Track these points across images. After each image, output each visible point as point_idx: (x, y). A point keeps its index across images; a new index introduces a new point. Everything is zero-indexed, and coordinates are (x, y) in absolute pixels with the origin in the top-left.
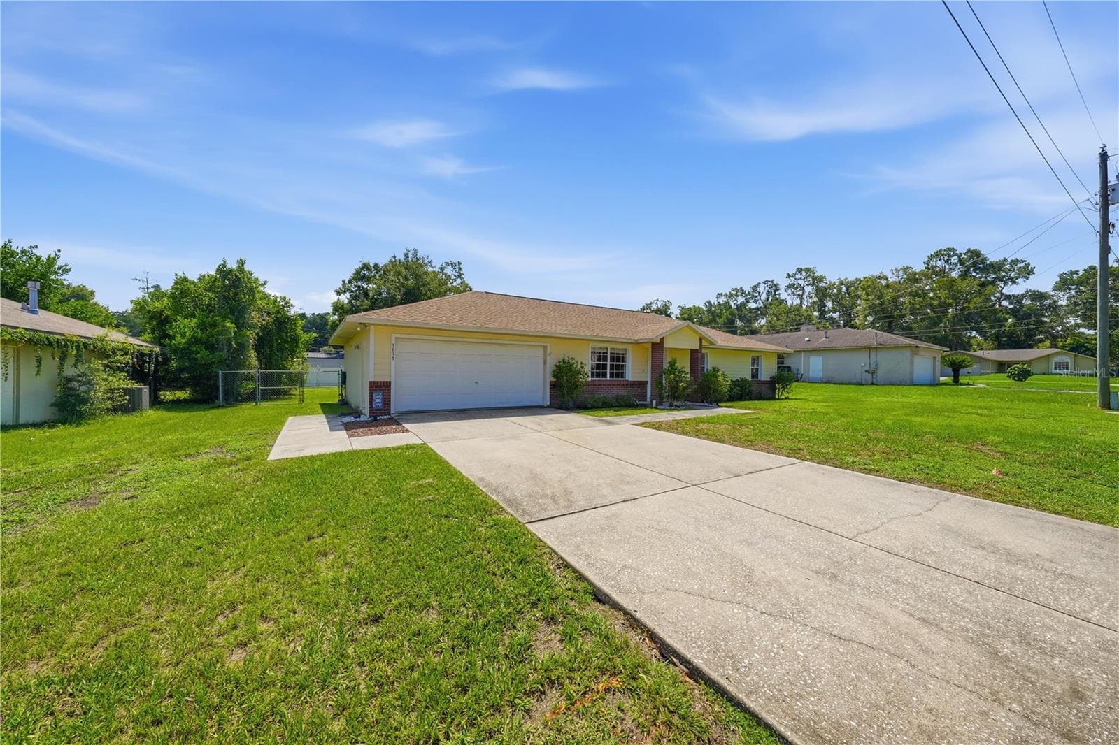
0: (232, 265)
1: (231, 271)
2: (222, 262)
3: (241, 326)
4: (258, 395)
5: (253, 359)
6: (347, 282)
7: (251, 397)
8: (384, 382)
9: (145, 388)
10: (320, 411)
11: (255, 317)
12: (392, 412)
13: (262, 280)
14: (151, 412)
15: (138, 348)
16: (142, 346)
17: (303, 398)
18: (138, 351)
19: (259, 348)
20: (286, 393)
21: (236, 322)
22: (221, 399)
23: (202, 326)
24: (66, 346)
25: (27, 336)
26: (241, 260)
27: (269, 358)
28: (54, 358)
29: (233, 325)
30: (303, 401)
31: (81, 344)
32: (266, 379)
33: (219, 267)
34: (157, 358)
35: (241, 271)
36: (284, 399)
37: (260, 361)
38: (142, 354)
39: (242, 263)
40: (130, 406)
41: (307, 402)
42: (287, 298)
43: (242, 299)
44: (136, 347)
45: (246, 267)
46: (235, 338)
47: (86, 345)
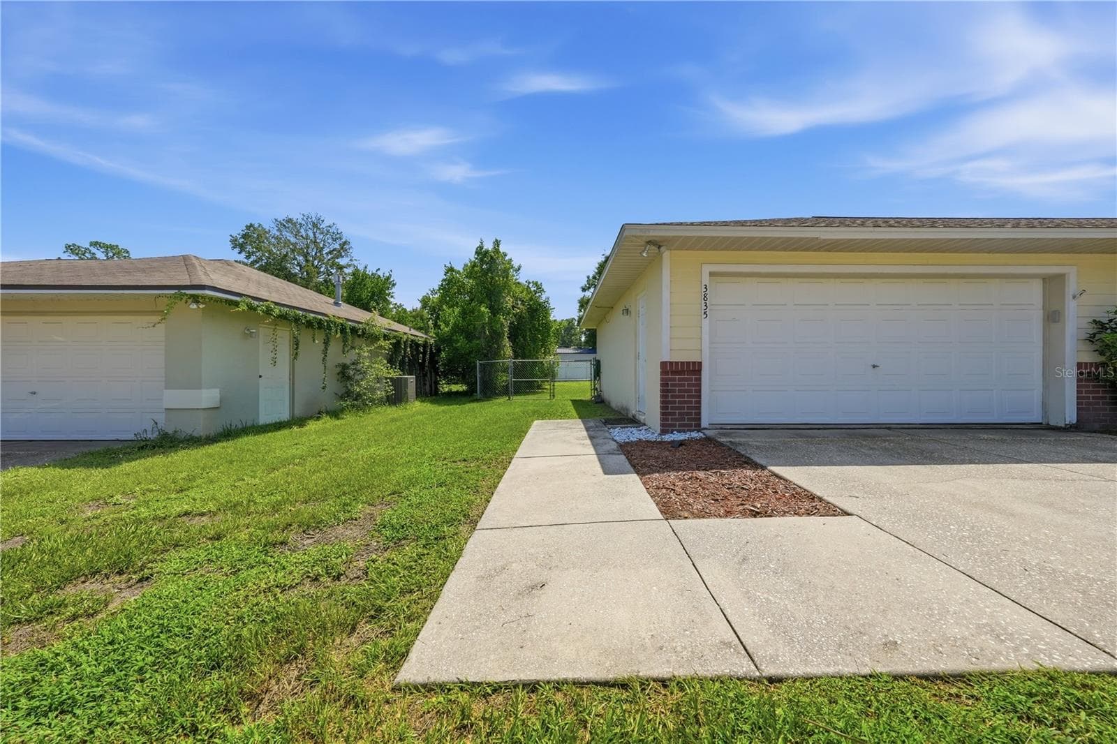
0: (489, 246)
1: (487, 252)
2: (478, 244)
3: (495, 310)
4: (511, 389)
5: (508, 348)
6: (591, 278)
7: (505, 392)
8: (688, 363)
9: (411, 378)
10: (574, 412)
11: (509, 301)
12: (704, 423)
13: (516, 264)
14: (417, 404)
15: (413, 338)
16: (417, 336)
17: (553, 393)
18: (412, 341)
19: (513, 337)
20: (539, 387)
21: (491, 307)
22: (478, 392)
23: (464, 314)
24: (329, 328)
25: (277, 311)
26: (496, 240)
27: (523, 348)
28: (314, 340)
29: (487, 310)
30: (554, 396)
31: (348, 328)
32: (519, 371)
33: (477, 249)
34: (431, 349)
35: (497, 251)
36: (534, 393)
37: (515, 352)
38: (418, 345)
39: (497, 243)
40: (396, 398)
41: (558, 397)
42: (539, 283)
43: (497, 281)
44: (410, 336)
45: (502, 249)
46: (490, 323)
47: (354, 330)
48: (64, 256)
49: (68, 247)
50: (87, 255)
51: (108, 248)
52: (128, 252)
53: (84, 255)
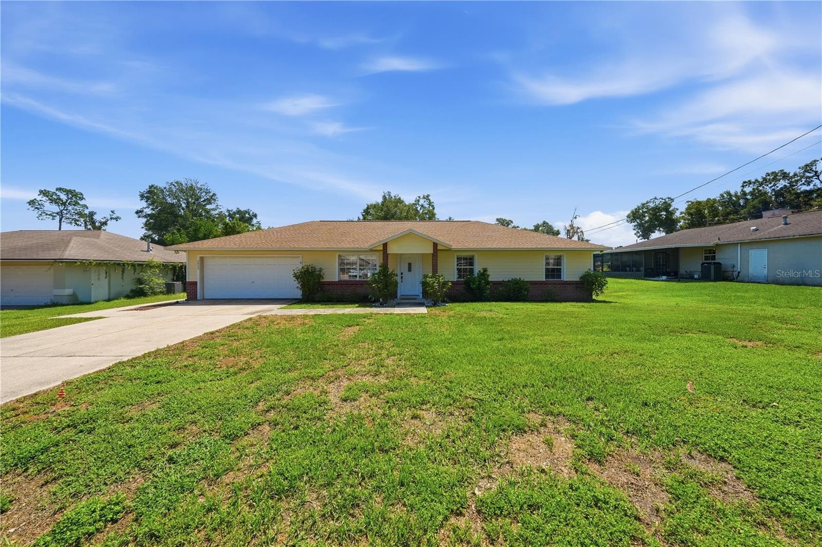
9: (178, 283)
12: (199, 298)
24: (124, 266)
31: (137, 265)
47: (141, 265)
48: (39, 198)
49: (41, 192)
50: (54, 196)
51: (68, 192)
52: (82, 194)
53: (52, 196)
